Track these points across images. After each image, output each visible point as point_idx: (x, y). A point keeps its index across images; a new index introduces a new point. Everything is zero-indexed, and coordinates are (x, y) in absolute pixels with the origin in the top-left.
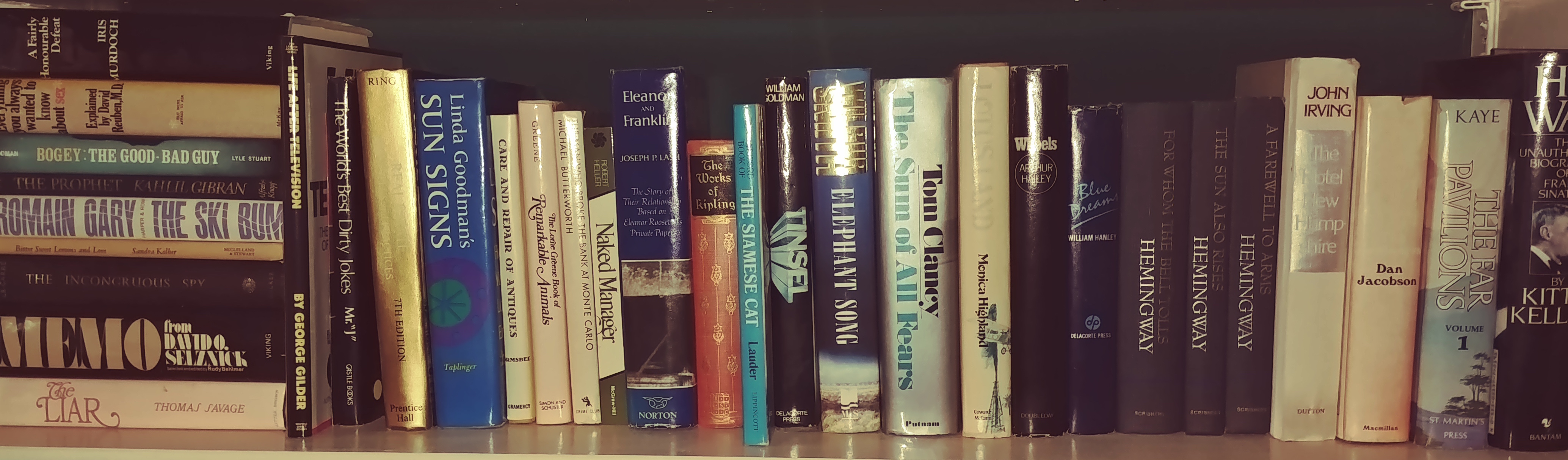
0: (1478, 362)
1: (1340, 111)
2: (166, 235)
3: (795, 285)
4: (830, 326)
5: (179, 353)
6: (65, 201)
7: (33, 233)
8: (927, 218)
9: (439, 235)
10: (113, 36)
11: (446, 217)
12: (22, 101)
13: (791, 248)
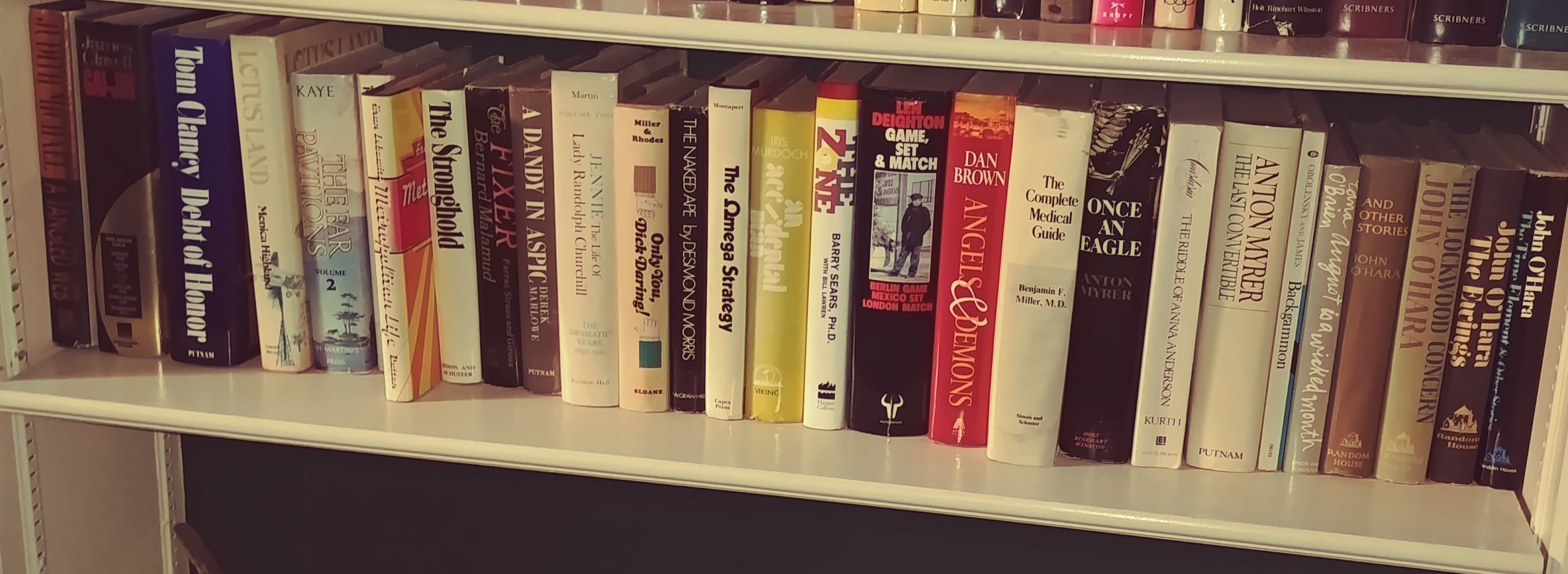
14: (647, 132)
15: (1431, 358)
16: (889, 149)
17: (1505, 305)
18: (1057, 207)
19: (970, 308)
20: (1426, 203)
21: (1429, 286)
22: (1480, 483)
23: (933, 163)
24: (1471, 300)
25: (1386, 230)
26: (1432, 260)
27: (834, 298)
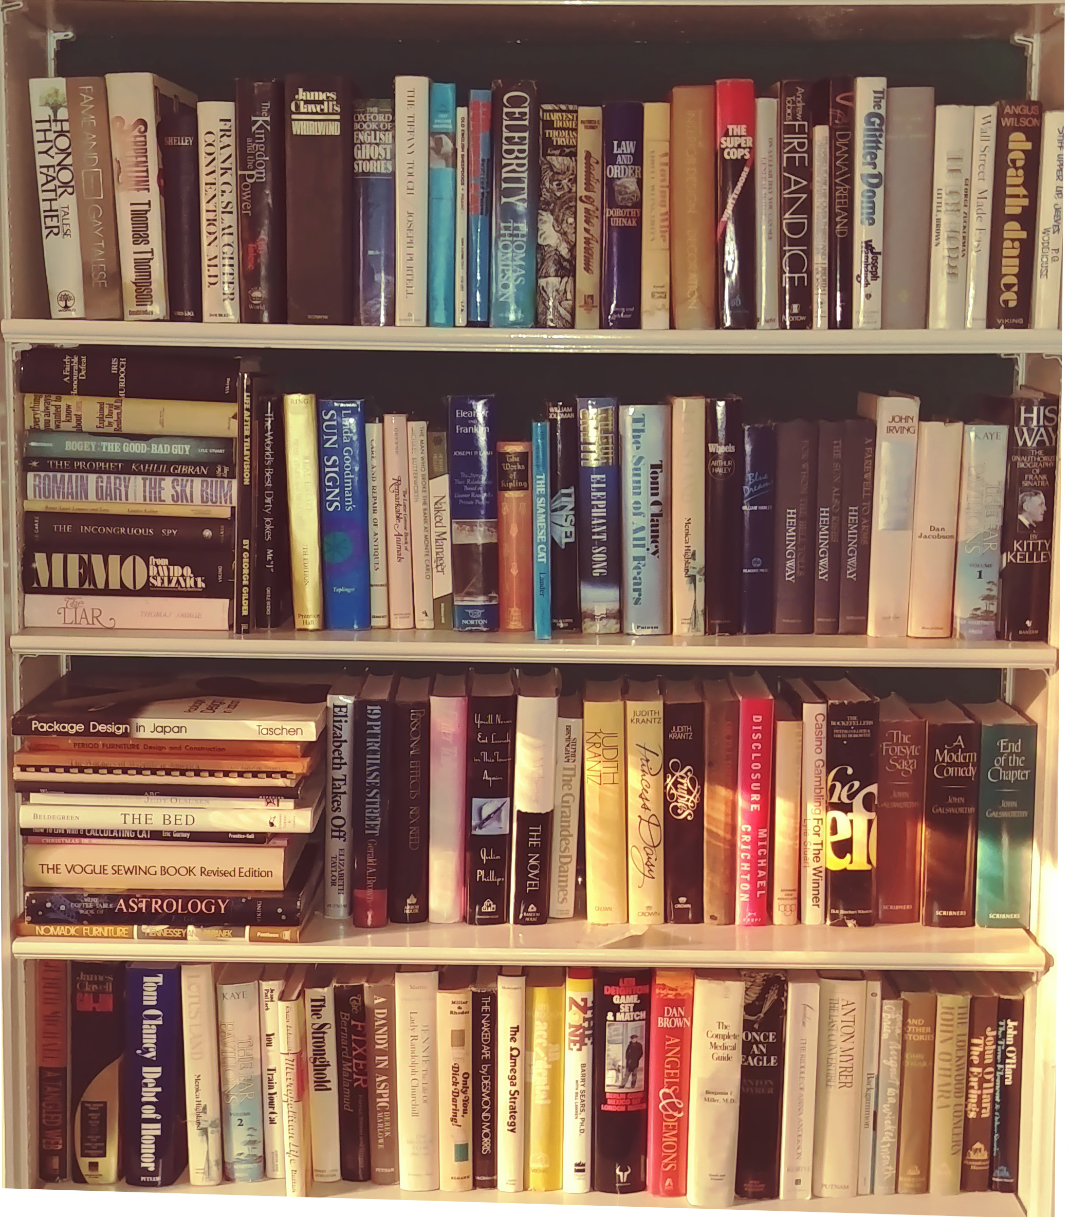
0: (989, 586)
1: (908, 430)
2: (151, 500)
3: (567, 537)
4: (588, 564)
5: (159, 578)
6: (82, 477)
7: (59, 497)
8: (652, 495)
9: (332, 502)
10: (122, 369)
11: (337, 491)
12: (52, 410)
13: (564, 513)
14: (460, 1008)
15: (956, 1114)
16: (616, 1009)
17: (995, 1077)
18: (726, 1040)
19: (672, 1106)
20: (943, 1019)
21: (949, 1070)
22: (992, 1190)
23: (643, 1015)
24: (976, 1076)
25: (921, 1038)
26: (949, 1054)
27: (583, 1105)
